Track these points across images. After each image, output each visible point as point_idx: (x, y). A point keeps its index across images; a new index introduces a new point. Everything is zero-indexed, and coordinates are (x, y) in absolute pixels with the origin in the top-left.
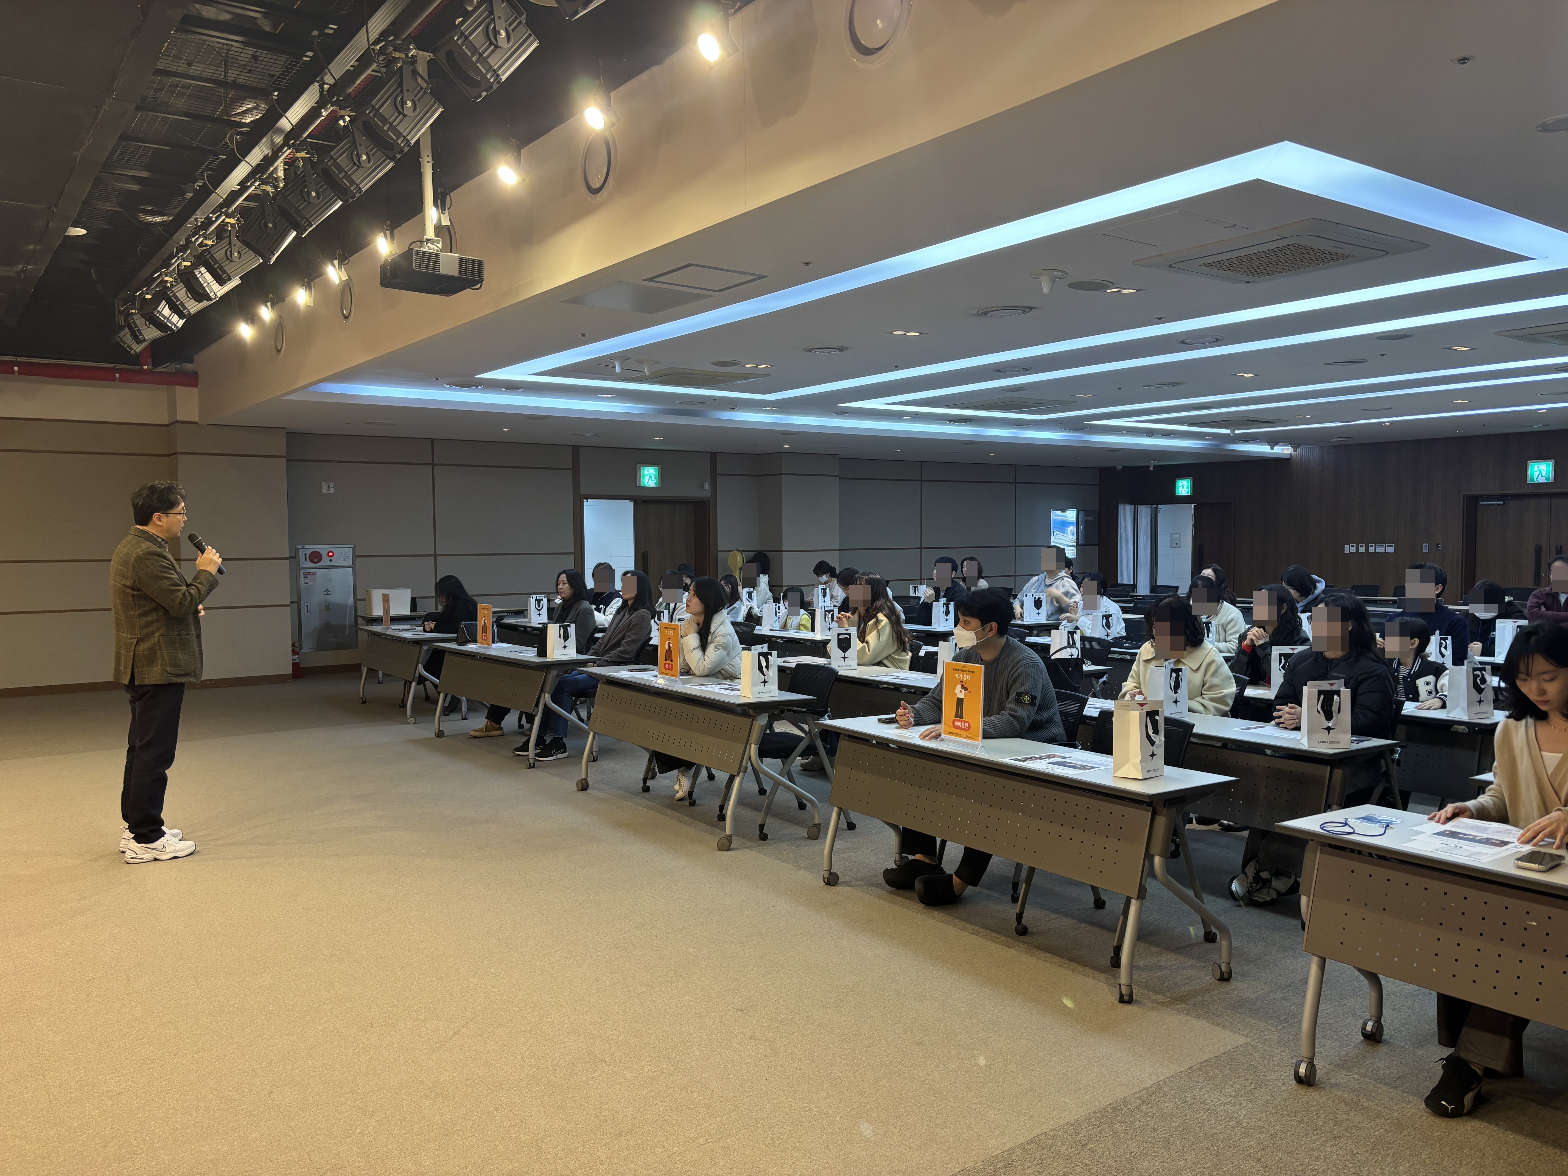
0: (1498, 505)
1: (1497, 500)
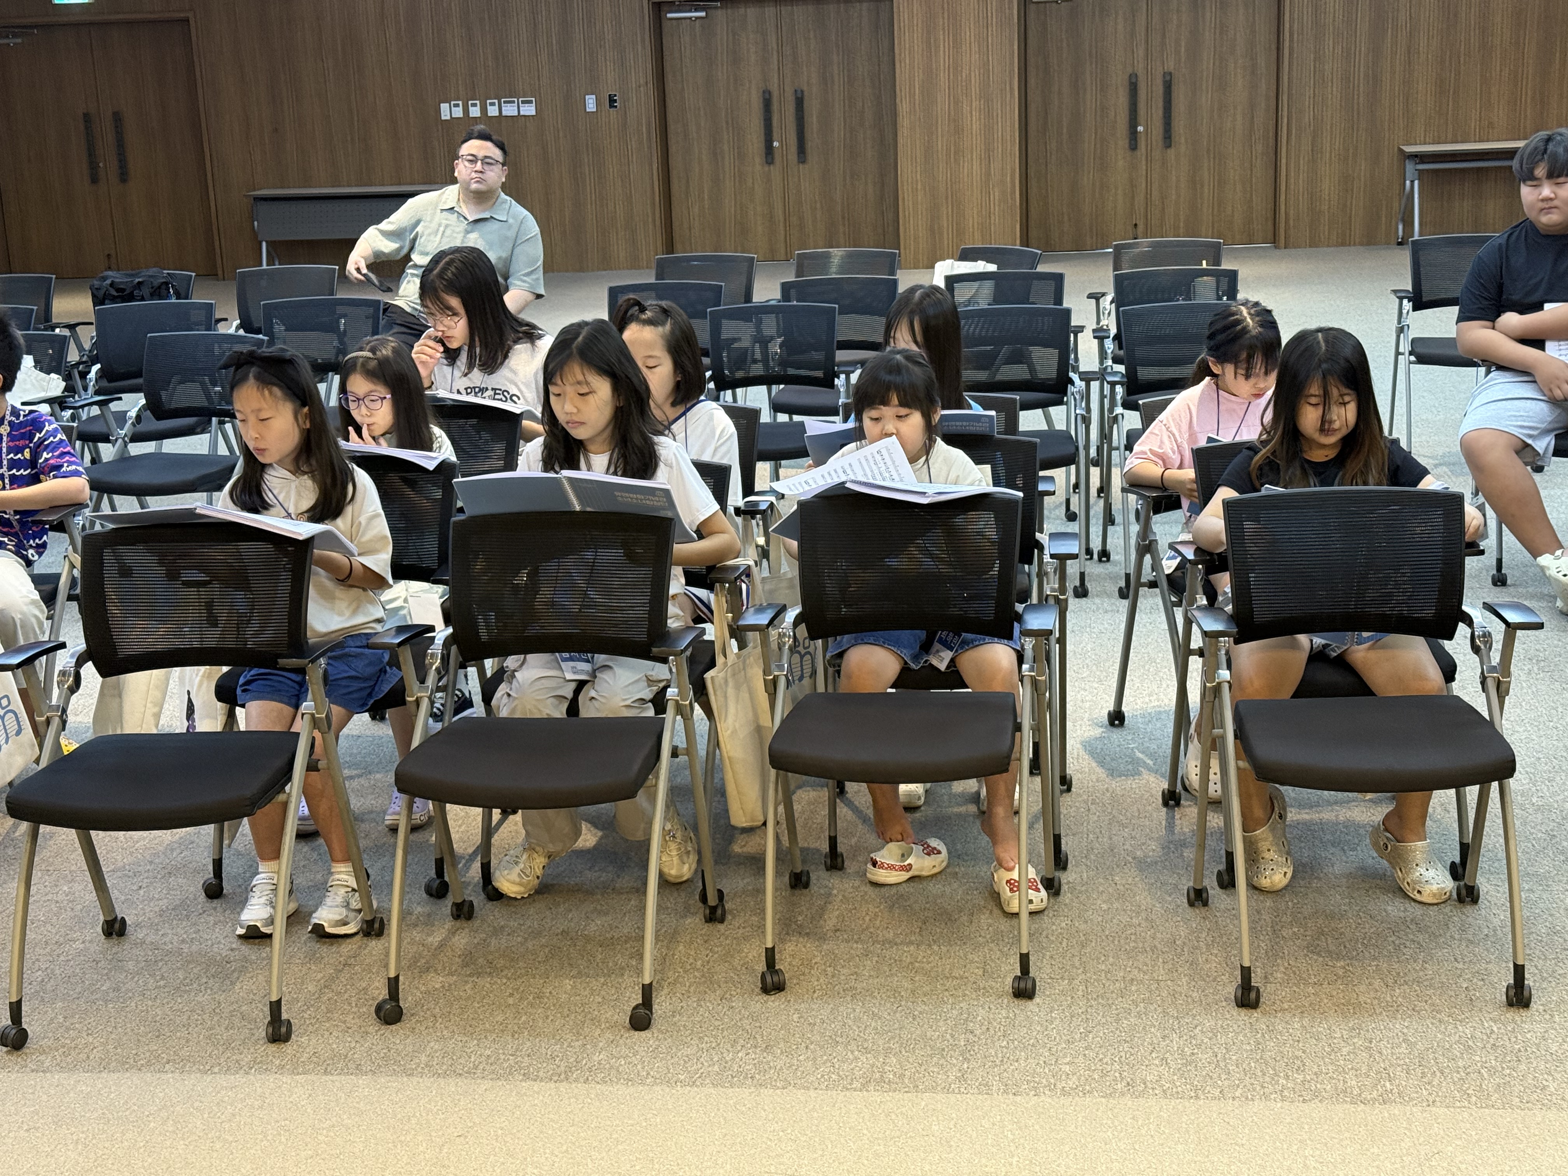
0: (697, 18)
1: (696, 10)
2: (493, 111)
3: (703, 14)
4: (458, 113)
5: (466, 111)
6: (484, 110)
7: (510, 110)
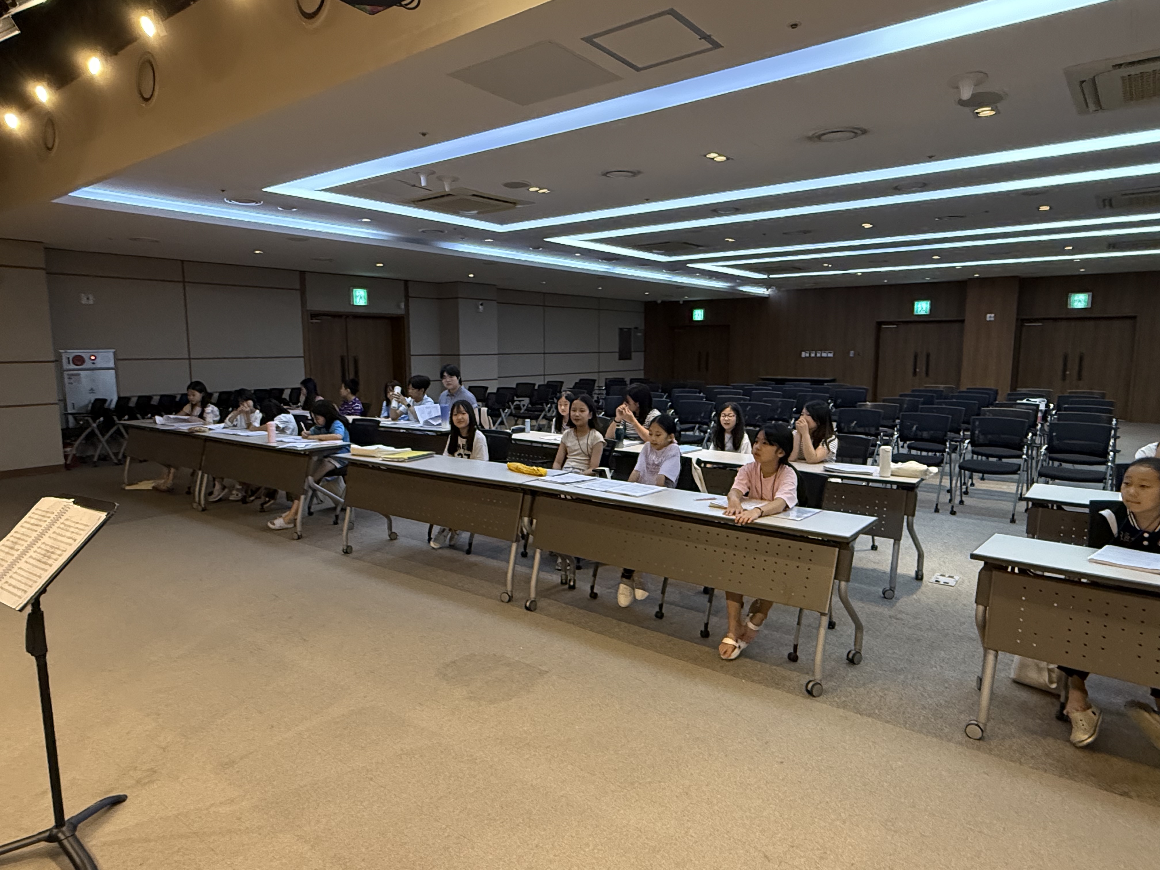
1: (893, 325)
2: (819, 355)
3: (895, 326)
4: (807, 355)
5: (810, 354)
6: (816, 355)
7: (824, 355)
